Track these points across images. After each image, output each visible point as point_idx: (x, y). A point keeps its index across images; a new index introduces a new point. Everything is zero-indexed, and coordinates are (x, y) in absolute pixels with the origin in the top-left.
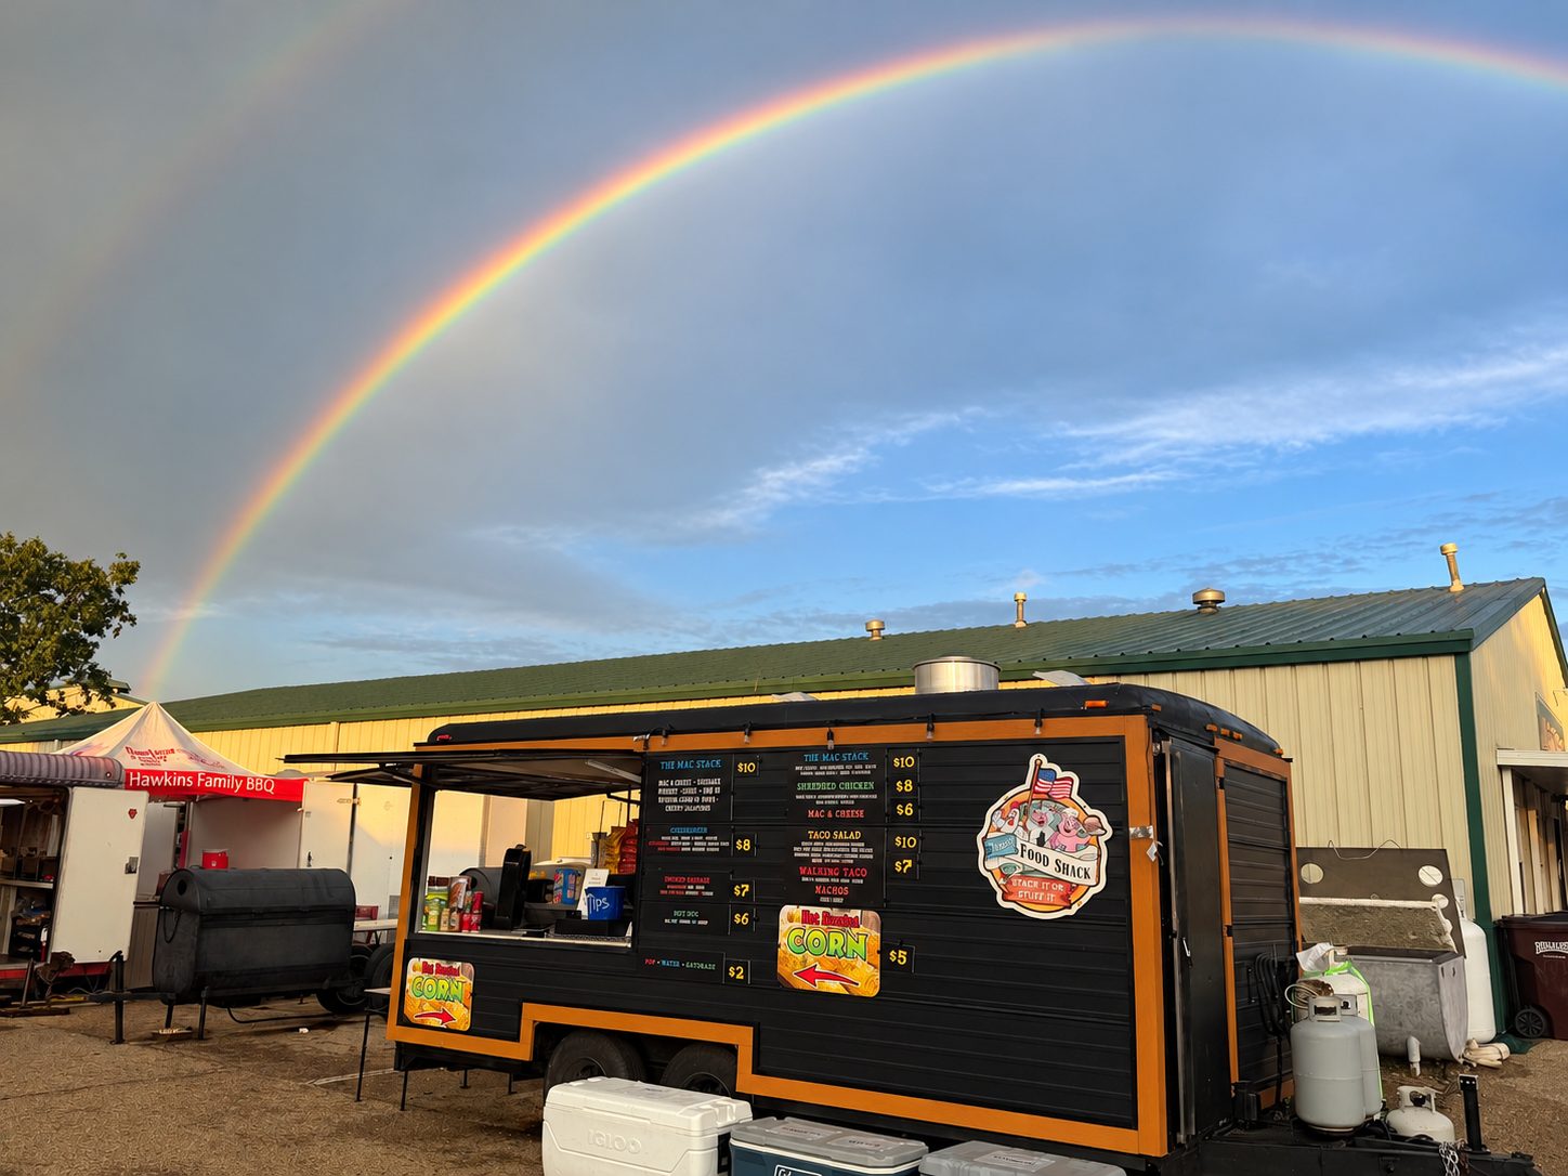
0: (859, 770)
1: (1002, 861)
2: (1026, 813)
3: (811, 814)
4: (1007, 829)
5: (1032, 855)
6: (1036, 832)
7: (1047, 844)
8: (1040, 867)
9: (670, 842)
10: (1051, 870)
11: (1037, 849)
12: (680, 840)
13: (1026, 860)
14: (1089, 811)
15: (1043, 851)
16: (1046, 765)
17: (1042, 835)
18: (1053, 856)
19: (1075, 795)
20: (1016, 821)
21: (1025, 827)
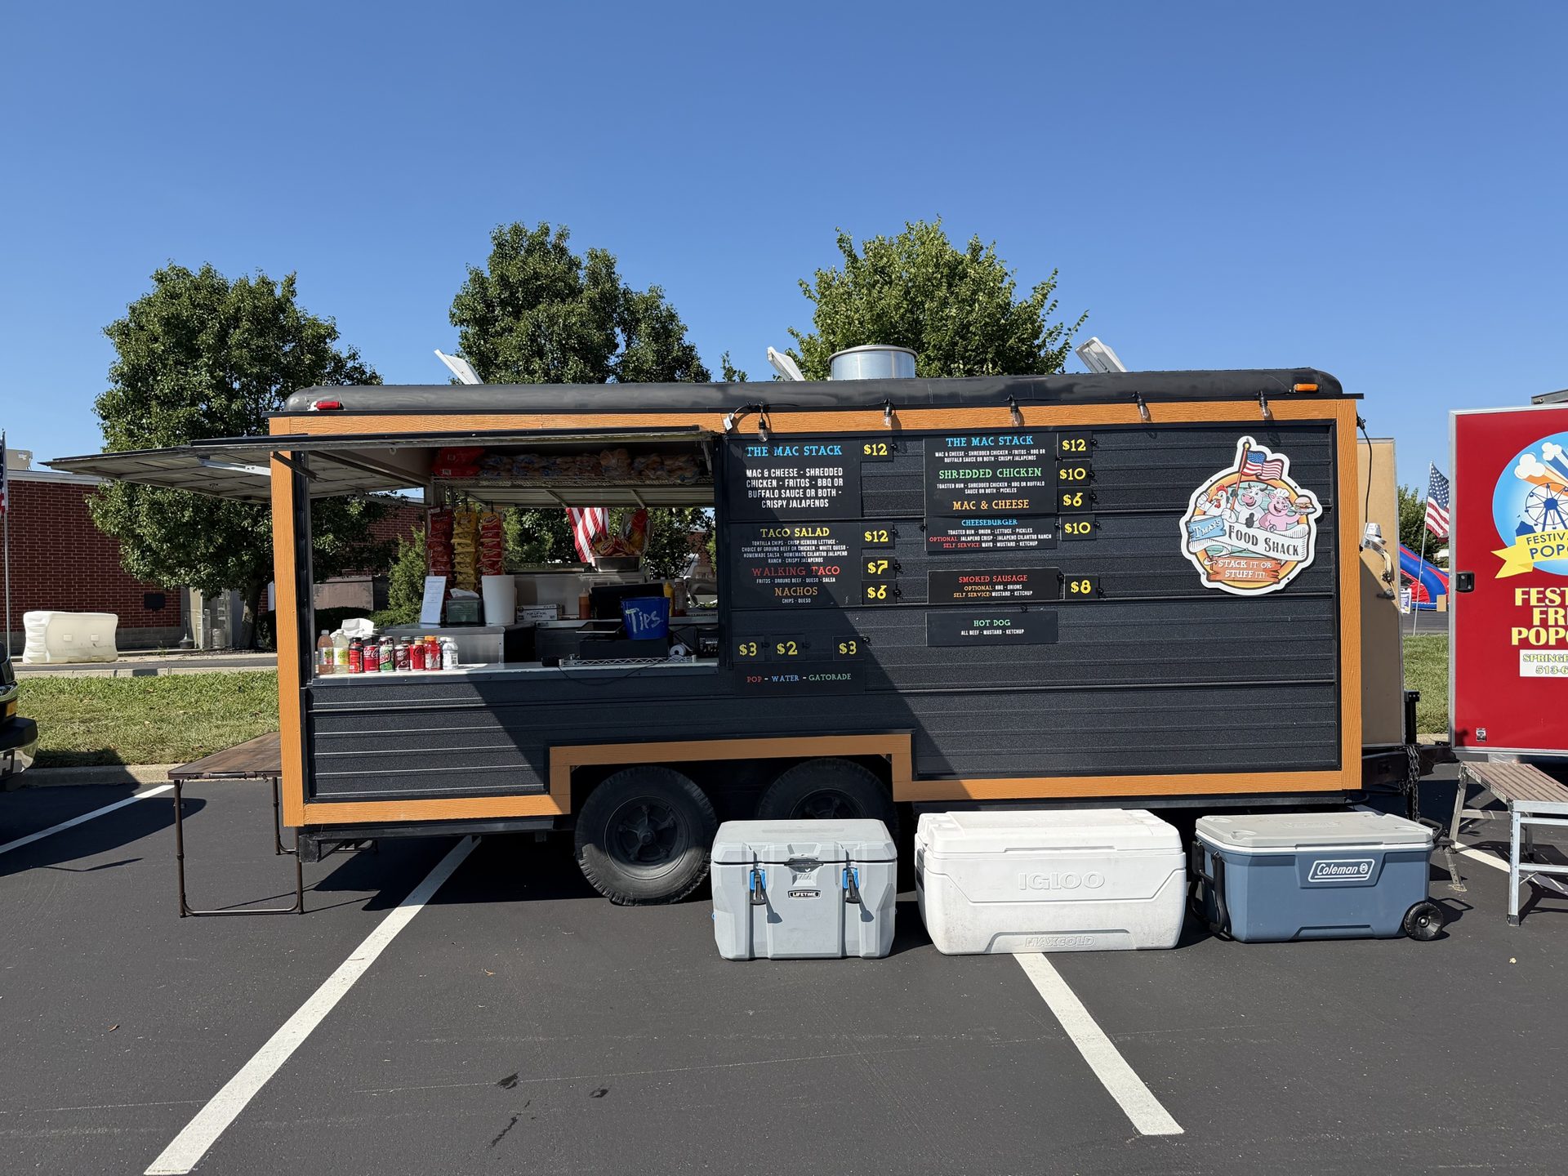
0: (1020, 455)
2: (1234, 494)
3: (957, 506)
4: (1214, 511)
5: (1240, 536)
6: (1245, 513)
7: (1256, 524)
8: (1250, 546)
10: (1261, 548)
11: (1244, 529)
13: (1234, 541)
14: (1300, 491)
15: (1251, 531)
16: (1255, 447)
17: (1252, 515)
18: (1261, 535)
19: (1285, 477)
20: (1223, 502)
21: (1232, 509)
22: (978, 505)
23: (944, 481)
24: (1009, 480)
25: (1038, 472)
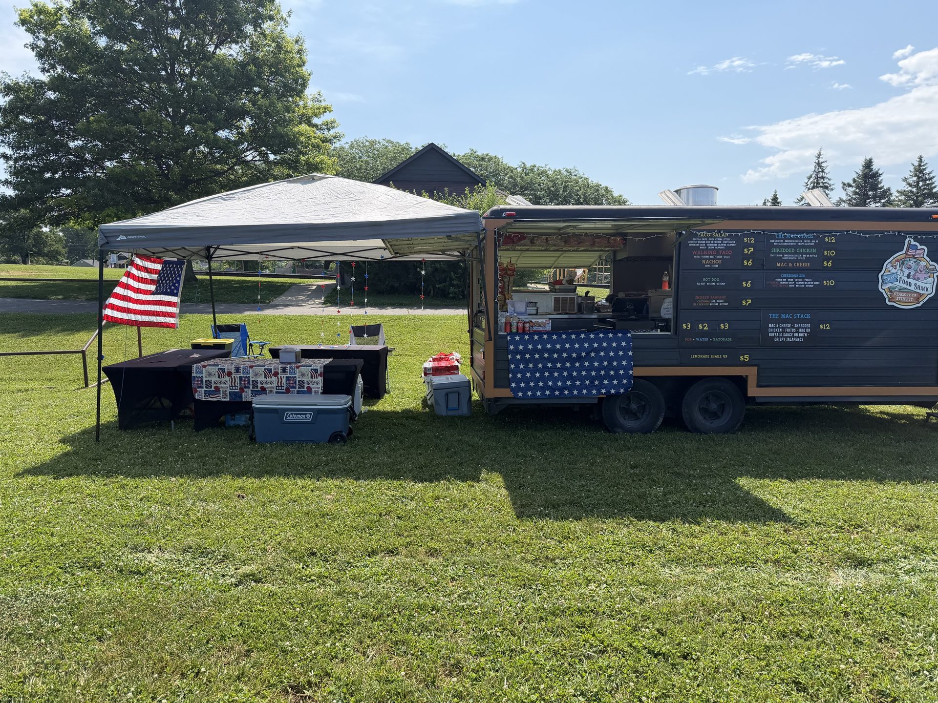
0: (808, 243)
1: (890, 285)
2: (903, 263)
3: (778, 264)
4: (894, 271)
5: (904, 282)
6: (907, 272)
7: (911, 277)
8: (908, 287)
9: (780, 282)
10: (912, 288)
11: (906, 279)
12: (787, 281)
13: (902, 285)
14: (931, 263)
15: (909, 280)
16: (913, 243)
17: (910, 273)
18: (913, 282)
19: (925, 256)
20: (898, 267)
21: (901, 270)
22: (788, 264)
23: (773, 253)
24: (802, 254)
25: (815, 251)
